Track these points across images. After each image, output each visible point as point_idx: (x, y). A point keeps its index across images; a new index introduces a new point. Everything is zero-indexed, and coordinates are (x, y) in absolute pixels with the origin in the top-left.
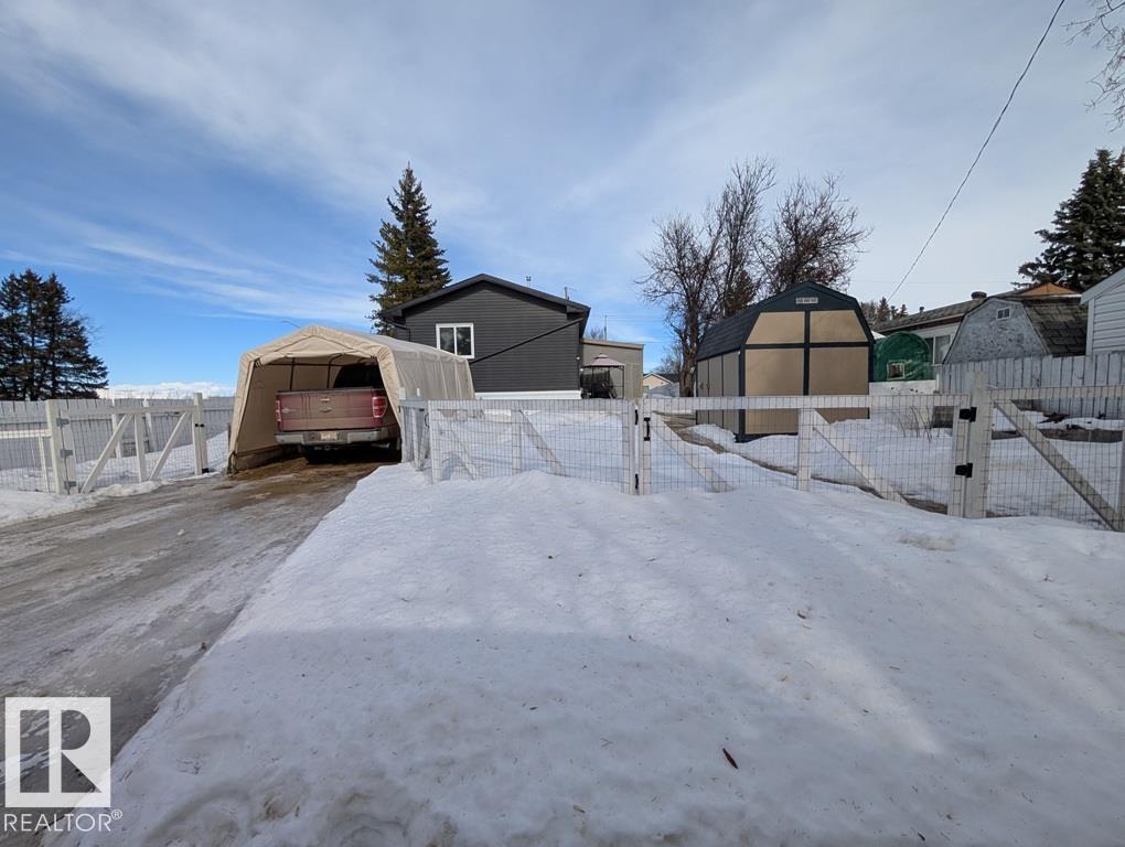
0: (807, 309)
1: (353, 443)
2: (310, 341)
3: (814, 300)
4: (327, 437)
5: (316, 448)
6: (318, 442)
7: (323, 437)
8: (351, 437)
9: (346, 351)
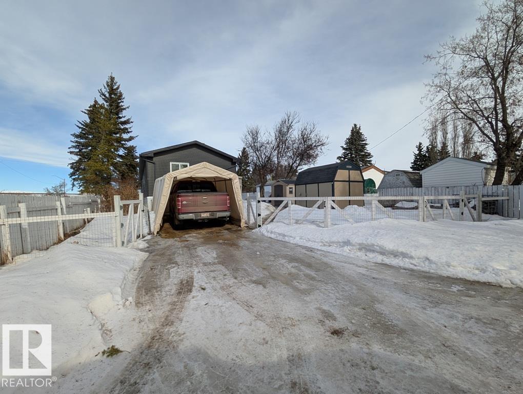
0: (349, 169)
1: (219, 218)
2: (203, 170)
3: (351, 167)
4: (204, 215)
5: (199, 221)
6: (199, 218)
7: (202, 216)
8: (219, 215)
9: (219, 175)
